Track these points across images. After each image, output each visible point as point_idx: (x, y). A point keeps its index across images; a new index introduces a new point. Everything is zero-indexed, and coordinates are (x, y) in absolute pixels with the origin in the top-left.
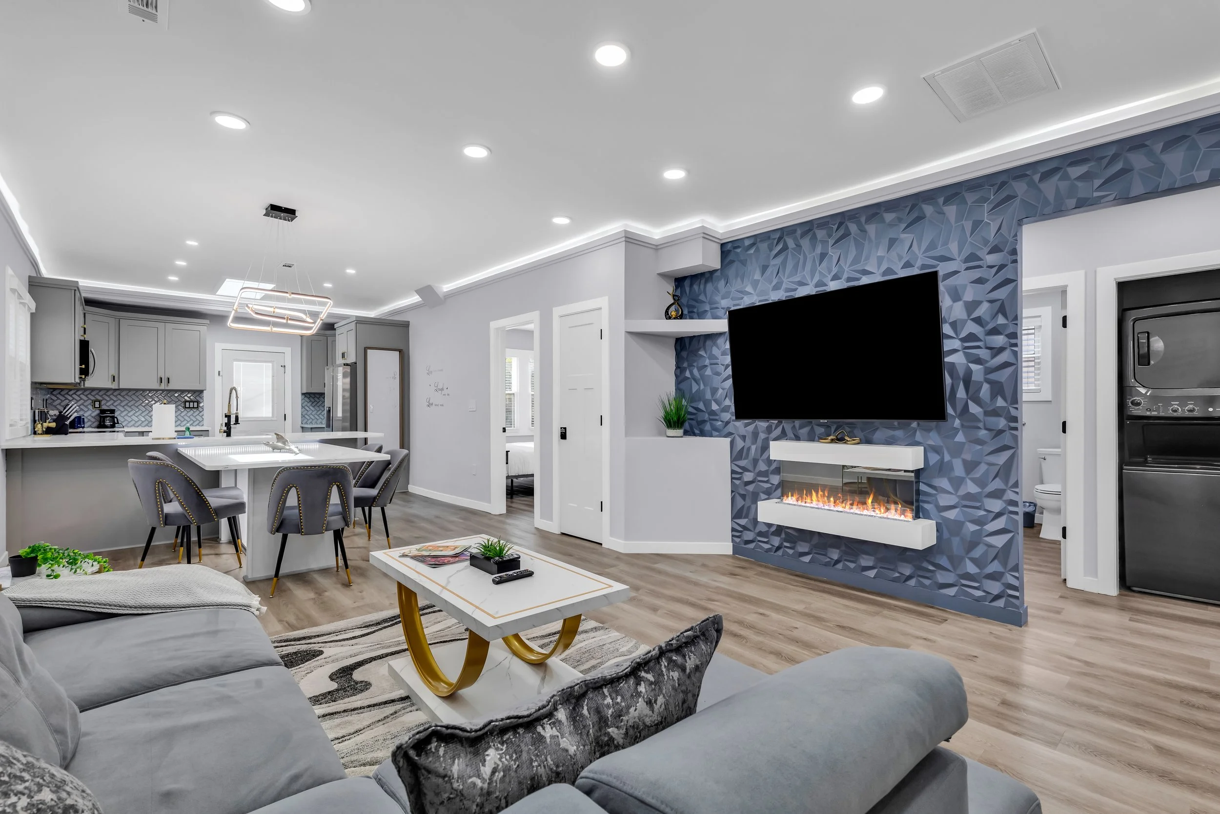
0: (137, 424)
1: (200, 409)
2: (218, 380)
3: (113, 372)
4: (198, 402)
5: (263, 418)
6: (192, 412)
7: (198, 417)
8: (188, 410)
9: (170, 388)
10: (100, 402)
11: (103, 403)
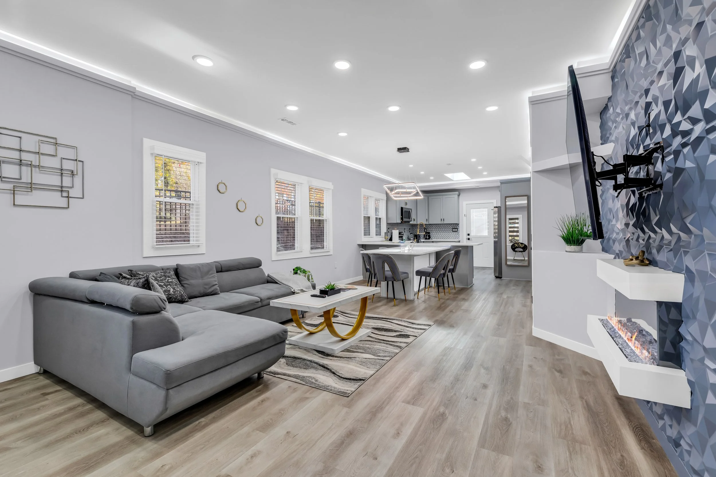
0: (437, 238)
1: (458, 232)
2: (465, 218)
3: (427, 218)
4: (457, 229)
5: (484, 236)
6: (455, 233)
7: (457, 235)
8: (454, 232)
9: (445, 223)
10: (426, 229)
11: (427, 229)
